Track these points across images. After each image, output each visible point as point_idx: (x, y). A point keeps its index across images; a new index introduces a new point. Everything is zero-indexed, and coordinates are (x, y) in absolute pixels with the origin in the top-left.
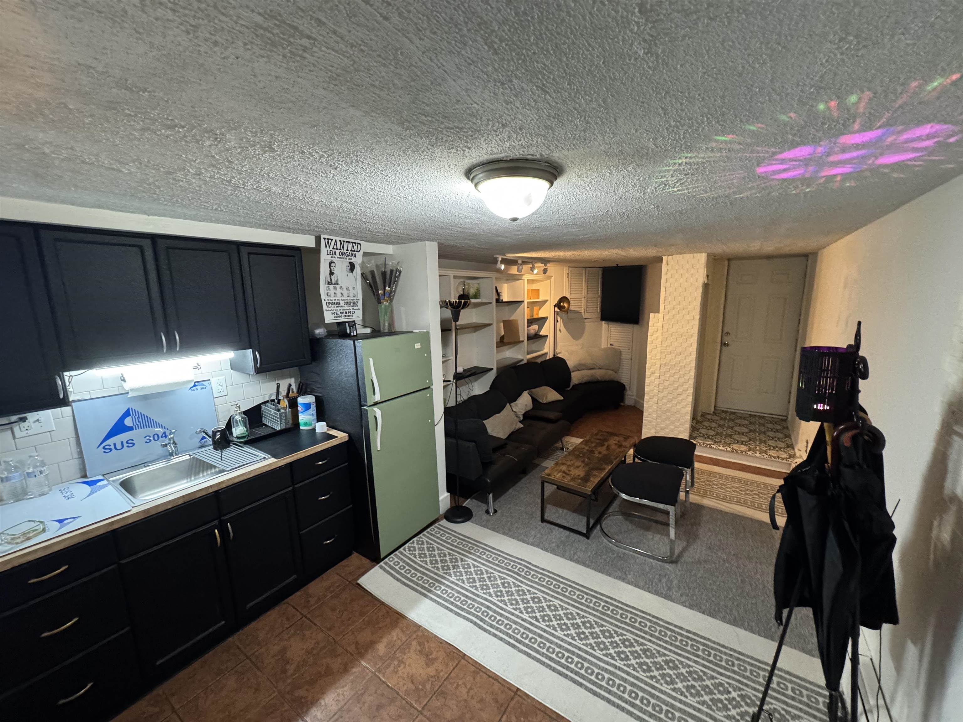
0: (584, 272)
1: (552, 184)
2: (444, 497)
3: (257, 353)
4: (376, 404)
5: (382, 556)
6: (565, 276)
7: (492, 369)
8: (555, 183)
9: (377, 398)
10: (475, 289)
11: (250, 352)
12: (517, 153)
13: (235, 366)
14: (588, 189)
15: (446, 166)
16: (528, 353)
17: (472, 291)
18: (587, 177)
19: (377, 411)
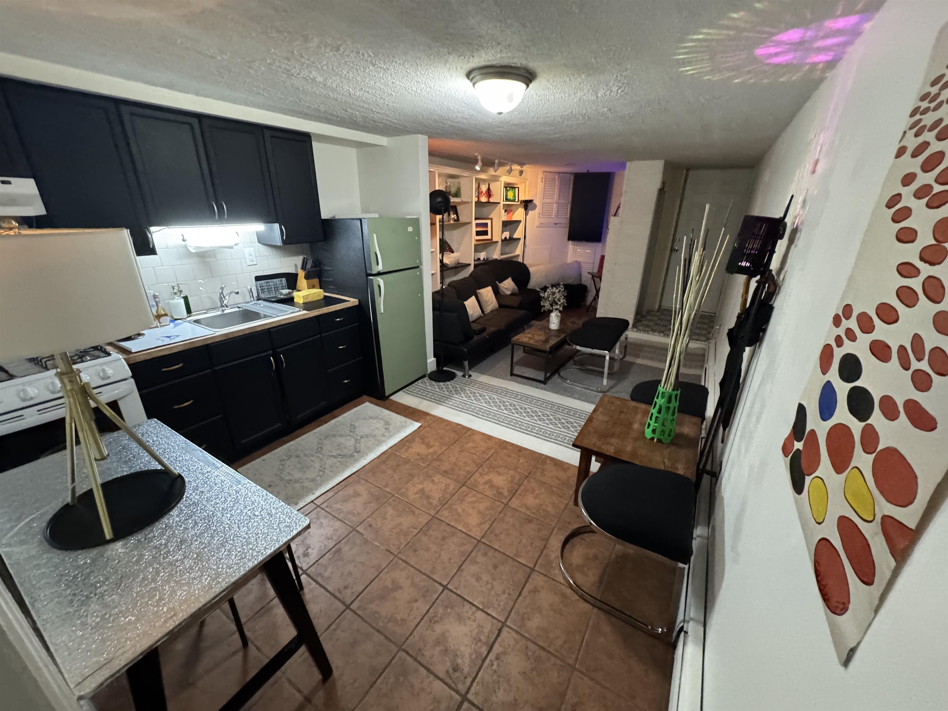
0: (557, 177)
1: (528, 86)
2: (431, 362)
3: (283, 227)
4: (379, 274)
5: (387, 394)
6: (539, 180)
7: (470, 265)
8: (531, 85)
9: (380, 268)
10: (456, 187)
11: (276, 226)
12: (506, 62)
13: (262, 240)
14: (555, 91)
15: (454, 68)
16: (502, 254)
17: (453, 190)
18: (553, 82)
19: (380, 281)
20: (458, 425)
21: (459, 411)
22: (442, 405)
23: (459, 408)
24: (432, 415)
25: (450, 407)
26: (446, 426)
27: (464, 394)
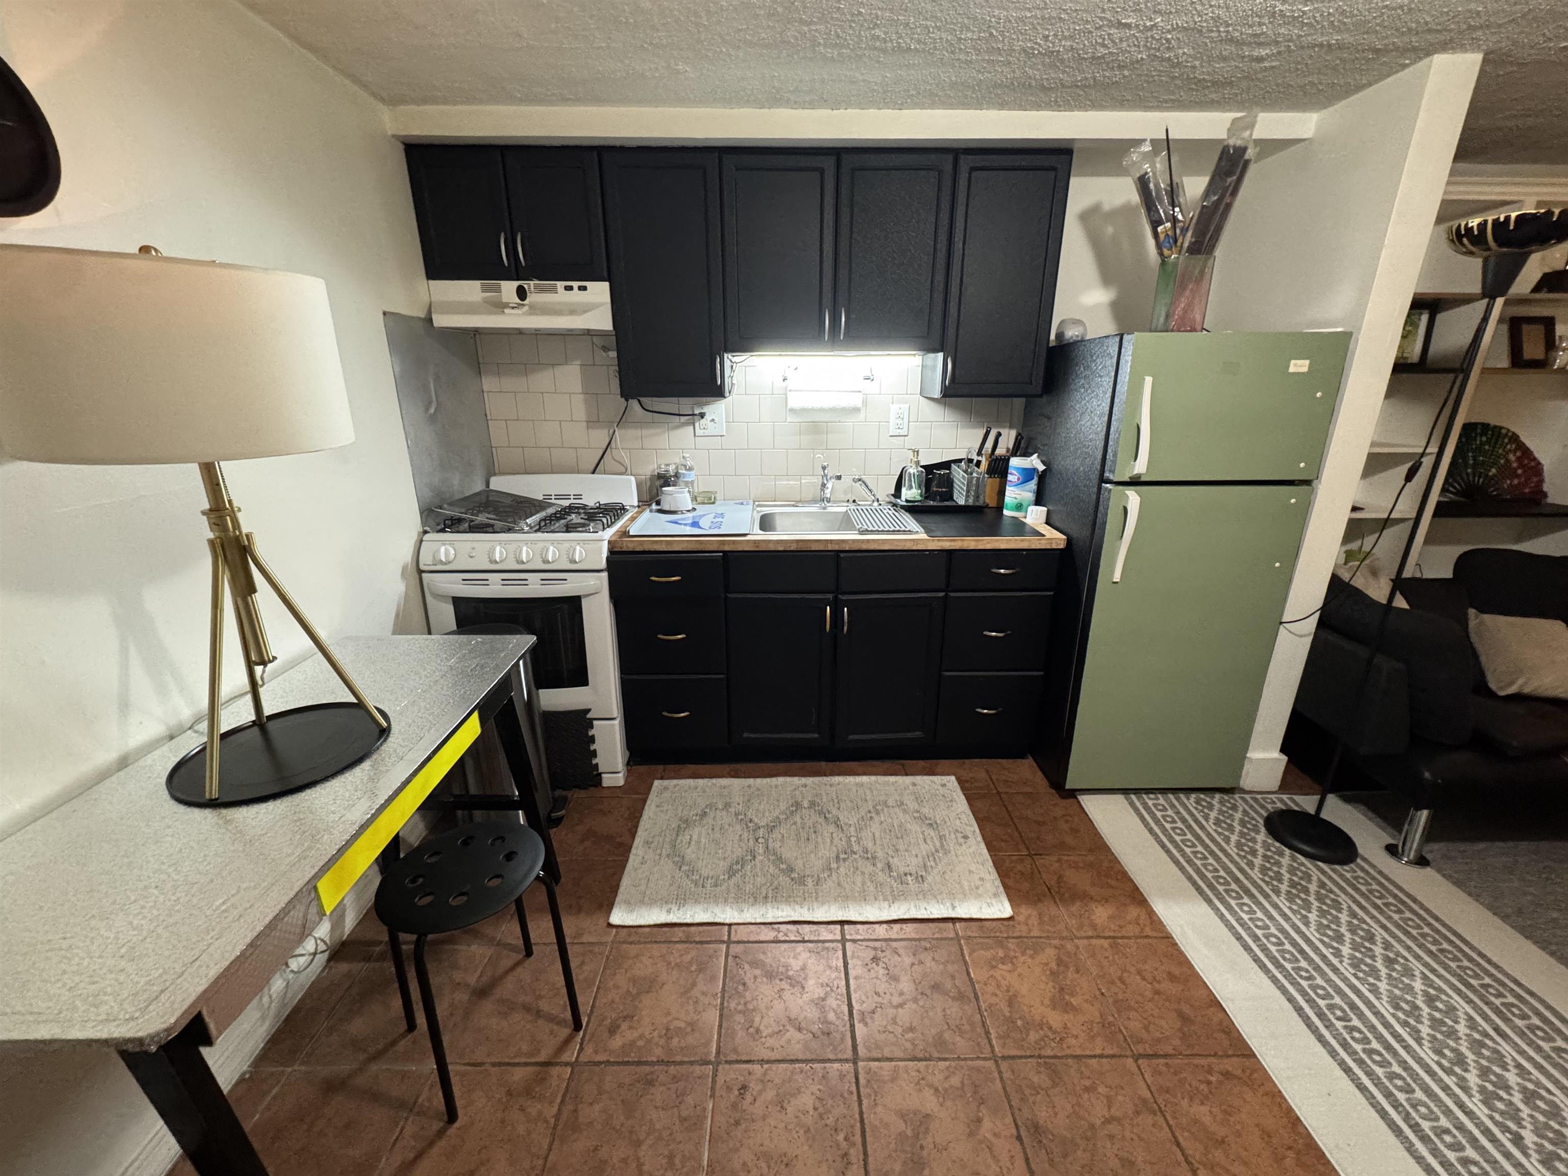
3: (948, 361)
4: (1135, 482)
5: (1070, 785)
9: (1140, 467)
11: (940, 357)
19: (1133, 498)
20: (1215, 1003)
21: (1257, 960)
22: (1209, 901)
23: (1264, 949)
24: (1151, 913)
25: (1231, 928)
26: (1172, 977)
27: (1322, 913)
